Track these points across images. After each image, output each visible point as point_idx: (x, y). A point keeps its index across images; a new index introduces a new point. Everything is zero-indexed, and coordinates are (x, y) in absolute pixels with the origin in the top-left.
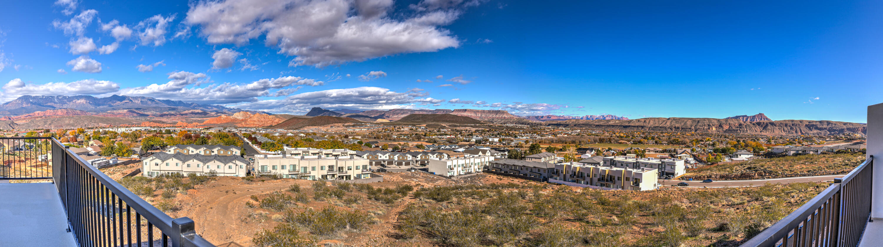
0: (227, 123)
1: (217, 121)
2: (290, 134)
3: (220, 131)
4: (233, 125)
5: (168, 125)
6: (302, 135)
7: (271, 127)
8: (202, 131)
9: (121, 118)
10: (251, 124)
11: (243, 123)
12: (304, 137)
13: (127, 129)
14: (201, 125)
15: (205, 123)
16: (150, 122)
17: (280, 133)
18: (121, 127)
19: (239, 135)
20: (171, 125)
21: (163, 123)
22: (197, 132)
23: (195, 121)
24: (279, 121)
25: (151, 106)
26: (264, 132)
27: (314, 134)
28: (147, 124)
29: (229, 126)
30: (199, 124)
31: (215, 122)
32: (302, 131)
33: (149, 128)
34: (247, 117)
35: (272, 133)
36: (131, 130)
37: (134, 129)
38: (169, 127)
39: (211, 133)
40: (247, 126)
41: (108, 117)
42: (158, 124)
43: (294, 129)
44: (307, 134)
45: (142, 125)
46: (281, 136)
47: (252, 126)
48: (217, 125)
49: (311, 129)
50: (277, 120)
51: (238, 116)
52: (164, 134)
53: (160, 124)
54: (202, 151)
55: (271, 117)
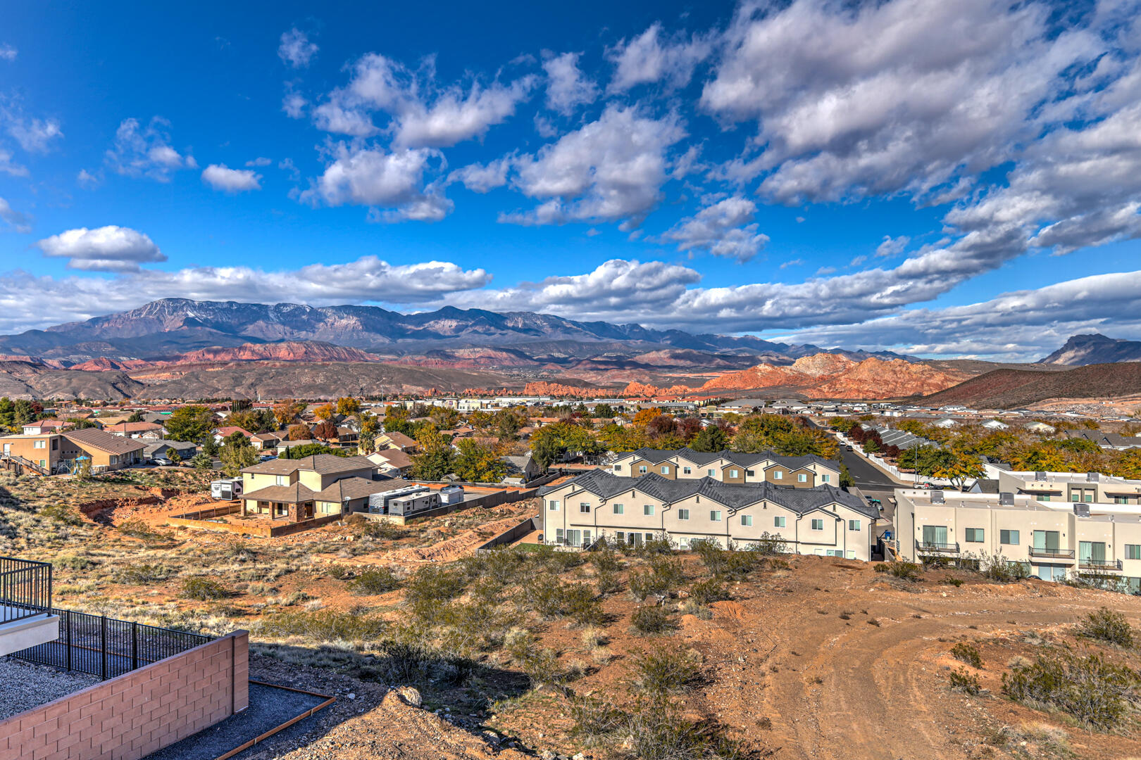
0: (775, 387)
1: (745, 381)
2: (994, 424)
3: (756, 410)
4: (793, 394)
5: (601, 392)
6: (1042, 427)
7: (917, 399)
8: (703, 411)
9: (466, 372)
10: (850, 390)
11: (825, 388)
12: (1049, 434)
13: (485, 402)
14: (696, 394)
15: (707, 386)
16: (549, 383)
17: (960, 420)
18: (465, 396)
19: (816, 422)
20: (610, 393)
21: (587, 385)
22: (687, 412)
23: (679, 381)
24: (946, 380)
25: (553, 338)
26: (896, 414)
27: (1090, 424)
28: (541, 388)
29: (781, 394)
30: (690, 390)
31: (738, 384)
32: (1037, 415)
33: (547, 399)
34: (836, 370)
35: (929, 420)
36: (497, 405)
37: (505, 402)
38: (602, 397)
39: (730, 415)
40: (838, 396)
41: (430, 367)
42: (572, 390)
43: (1004, 408)
44: (1060, 425)
45: (525, 391)
46: (961, 430)
47: (854, 395)
48: (744, 391)
49: (1072, 409)
50: (938, 378)
51: (809, 366)
52: (594, 416)
53: (577, 389)
54: (716, 469)
55: (915, 368)
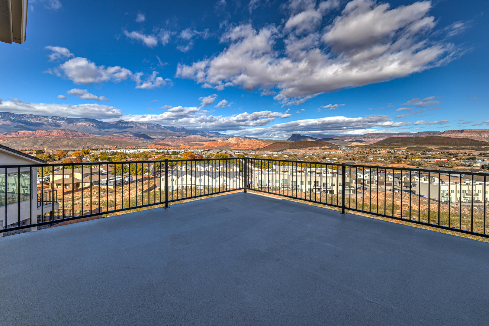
0: (223, 146)
1: (215, 145)
2: (275, 156)
3: (218, 152)
4: (228, 148)
6: (286, 156)
7: (258, 149)
8: (203, 153)
9: (127, 141)
10: (242, 147)
11: (236, 146)
12: (287, 158)
13: (135, 150)
14: (201, 148)
15: (204, 146)
16: (156, 145)
17: (268, 155)
18: (128, 149)
19: (234, 155)
20: (176, 148)
21: (168, 145)
22: (199, 153)
23: (196, 144)
24: (265, 144)
25: (157, 131)
26: (253, 153)
27: (296, 155)
28: (153, 146)
29: (224, 148)
30: (199, 147)
31: (213, 145)
32: (285, 153)
33: (156, 150)
34: (239, 142)
35: (261, 155)
36: (139, 151)
37: (142, 150)
38: (173, 149)
39: (211, 154)
40: (239, 149)
41: (114, 139)
42: (163, 147)
43: (278, 152)
44: (290, 155)
45: (148, 147)
46: (268, 157)
47: (243, 148)
48: (215, 147)
49: (292, 152)
50: (263, 144)
51: (232, 141)
52: (171, 155)
53: (165, 147)
54: (209, 168)
55: (258, 141)
